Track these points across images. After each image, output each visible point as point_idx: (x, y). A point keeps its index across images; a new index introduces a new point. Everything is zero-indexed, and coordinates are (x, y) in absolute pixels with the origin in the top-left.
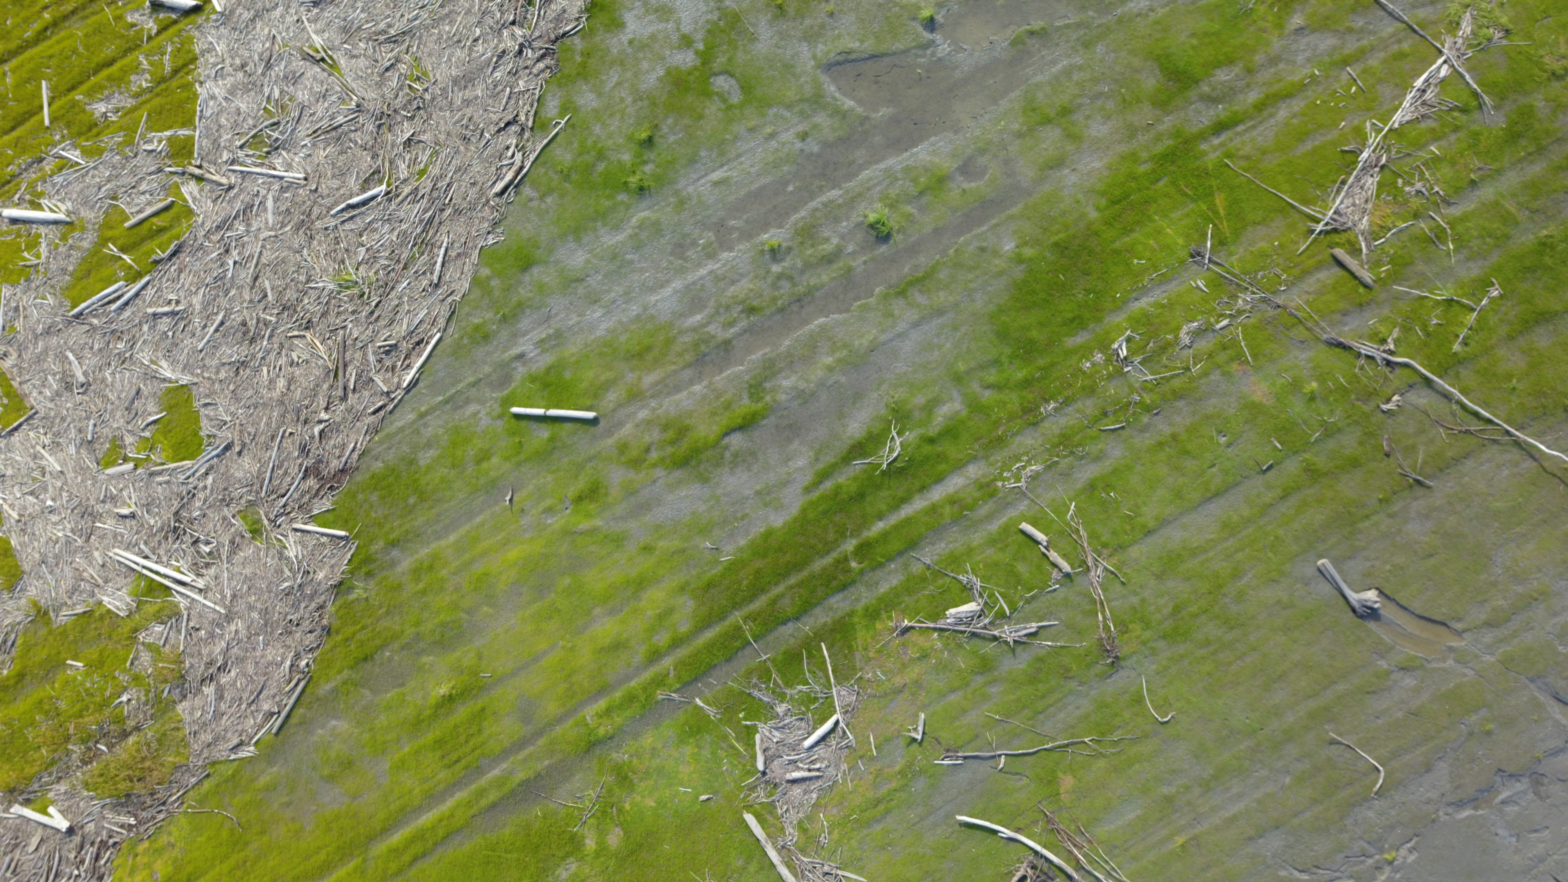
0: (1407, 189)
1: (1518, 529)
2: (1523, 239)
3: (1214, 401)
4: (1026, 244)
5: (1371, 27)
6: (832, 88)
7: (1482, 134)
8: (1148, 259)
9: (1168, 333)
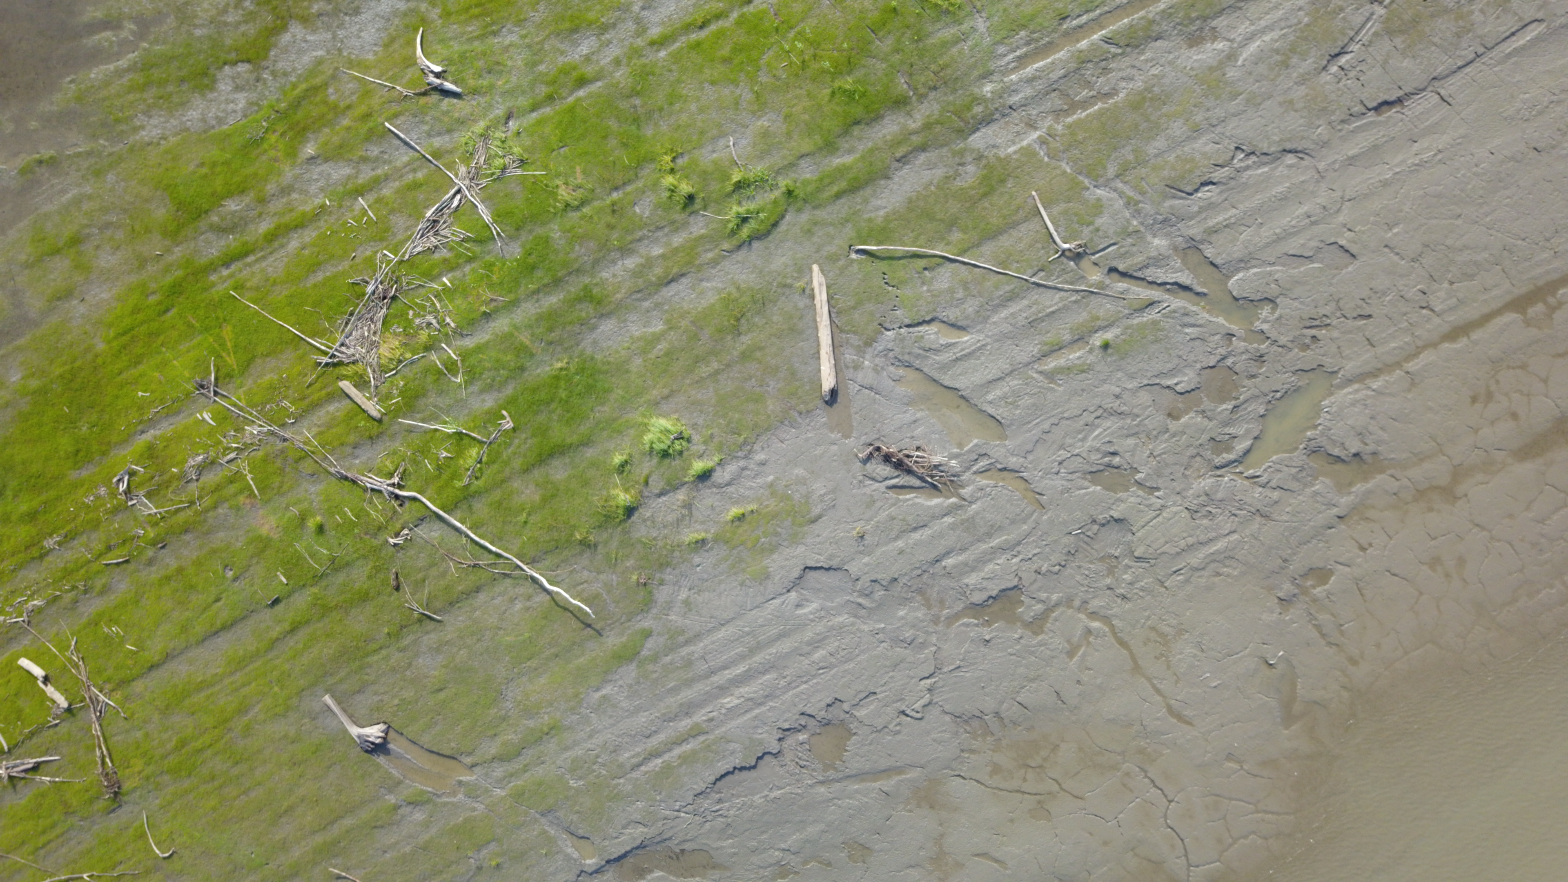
0: (417, 321)
1: (528, 664)
2: (539, 371)
3: (221, 535)
4: (33, 375)
5: (386, 157)
7: (495, 266)
8: (152, 392)
9: (173, 466)
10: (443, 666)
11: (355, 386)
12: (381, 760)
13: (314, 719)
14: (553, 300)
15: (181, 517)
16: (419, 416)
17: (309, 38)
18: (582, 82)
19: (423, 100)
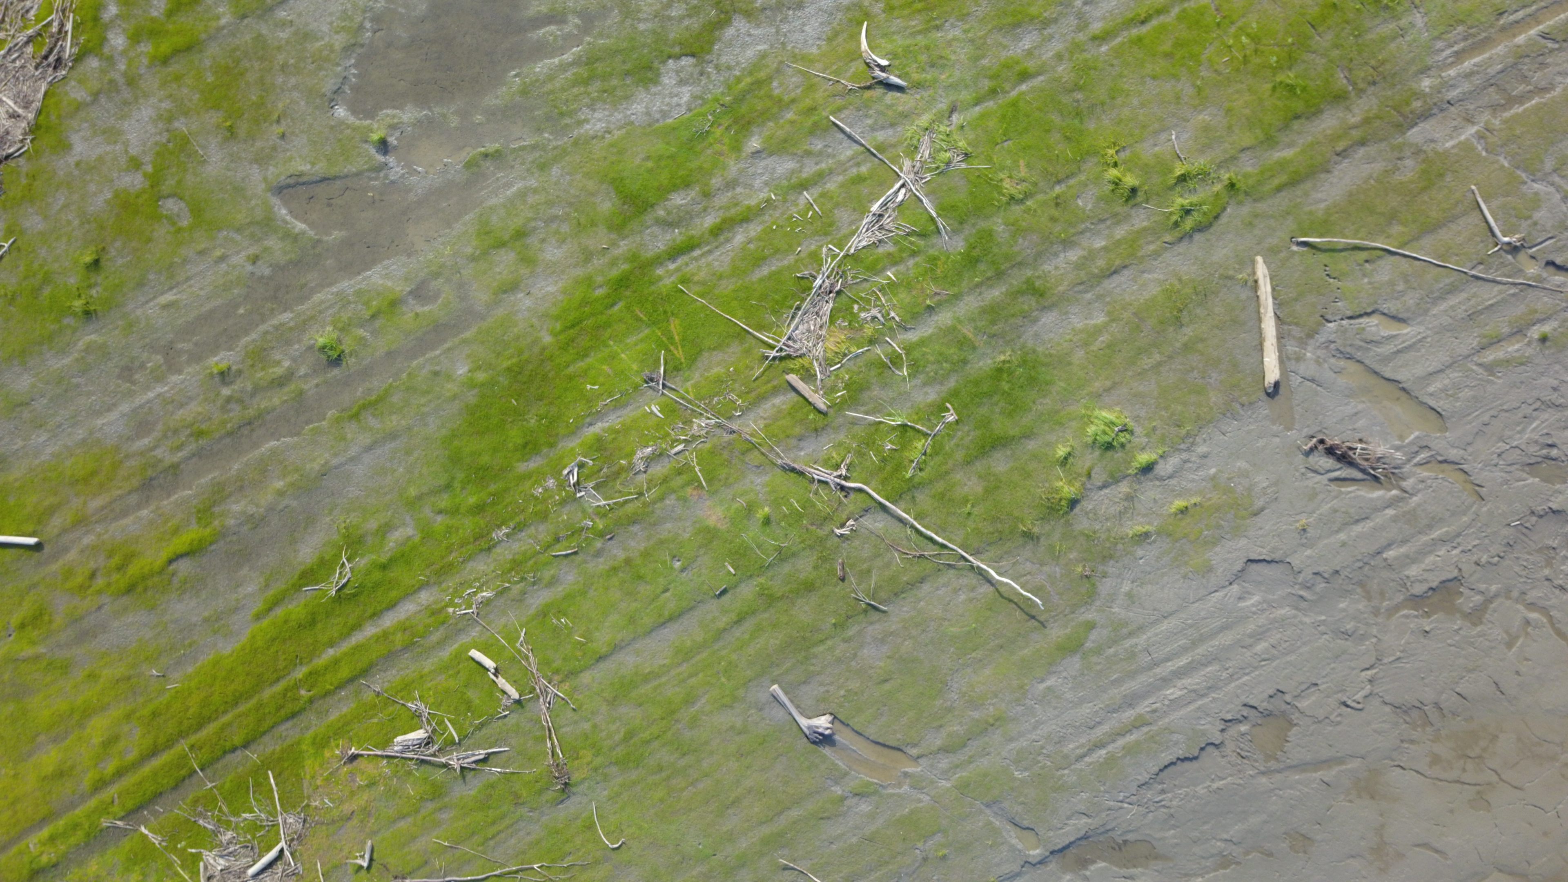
0: (863, 315)
1: (973, 655)
2: (981, 364)
3: (669, 526)
4: (479, 368)
5: (830, 150)
6: (284, 211)
7: (939, 259)
8: (601, 385)
9: (622, 458)
10: (889, 657)
11: (802, 379)
12: (827, 751)
13: (761, 710)
14: (996, 293)
15: (630, 508)
16: (862, 409)
17: (752, 32)
18: (1024, 76)
19: (868, 94)
